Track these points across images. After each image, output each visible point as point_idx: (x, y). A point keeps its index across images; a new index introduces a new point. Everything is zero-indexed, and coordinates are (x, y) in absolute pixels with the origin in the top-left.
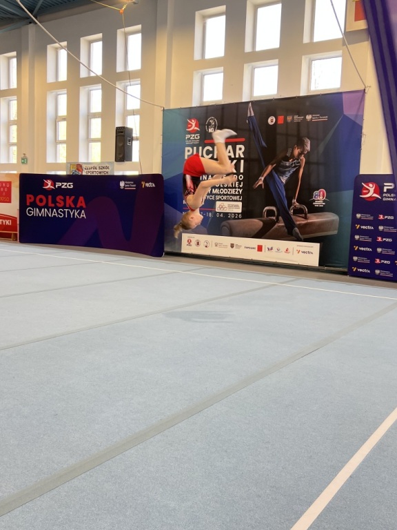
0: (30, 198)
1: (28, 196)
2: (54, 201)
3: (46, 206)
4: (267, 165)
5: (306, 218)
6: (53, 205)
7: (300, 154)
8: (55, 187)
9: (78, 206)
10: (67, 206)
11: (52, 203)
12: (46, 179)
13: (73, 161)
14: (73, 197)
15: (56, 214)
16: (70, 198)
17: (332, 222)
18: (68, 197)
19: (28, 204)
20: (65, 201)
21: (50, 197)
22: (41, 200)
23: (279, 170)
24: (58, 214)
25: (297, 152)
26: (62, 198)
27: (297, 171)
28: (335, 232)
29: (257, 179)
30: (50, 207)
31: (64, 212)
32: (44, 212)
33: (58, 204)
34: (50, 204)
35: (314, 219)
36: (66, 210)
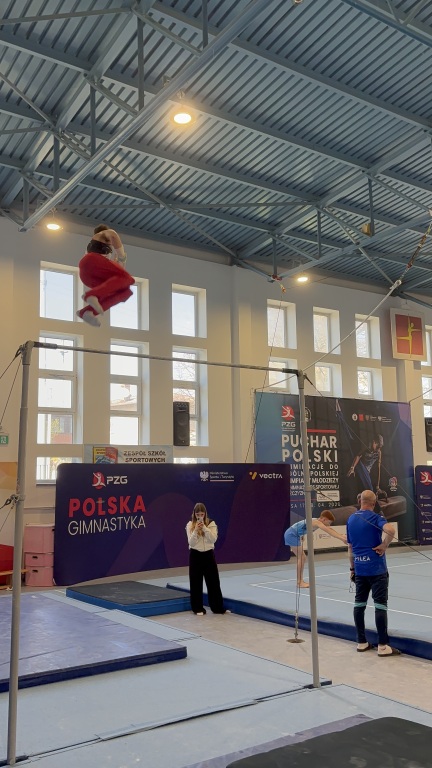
4: (355, 456)
5: (387, 502)
7: (378, 448)
17: (401, 504)
23: (364, 461)
25: (375, 445)
27: (377, 462)
28: (404, 512)
29: (349, 469)
35: (393, 502)
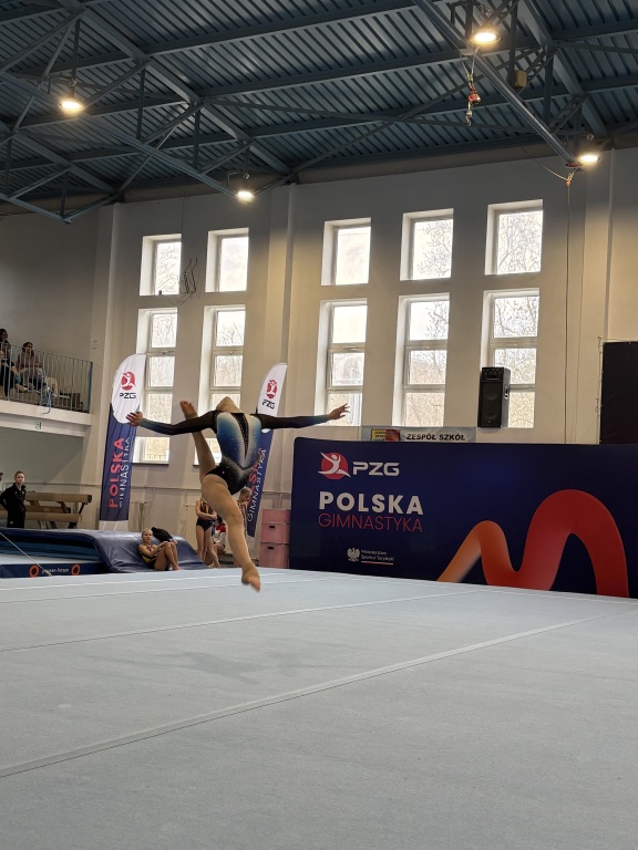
13: (380, 422)
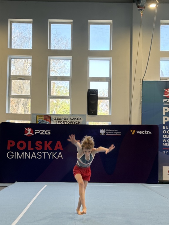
0: (11, 143)
1: (9, 142)
2: (33, 145)
3: (26, 150)
6: (32, 149)
8: (34, 133)
9: (55, 149)
10: (46, 149)
11: (32, 147)
12: (27, 128)
14: (50, 142)
15: (35, 157)
16: (48, 143)
18: (46, 142)
19: (9, 148)
20: (43, 145)
21: (30, 142)
22: (21, 145)
24: (37, 156)
26: (41, 143)
30: (30, 151)
31: (42, 155)
32: (24, 155)
33: (37, 148)
34: (30, 148)
36: (44, 152)
